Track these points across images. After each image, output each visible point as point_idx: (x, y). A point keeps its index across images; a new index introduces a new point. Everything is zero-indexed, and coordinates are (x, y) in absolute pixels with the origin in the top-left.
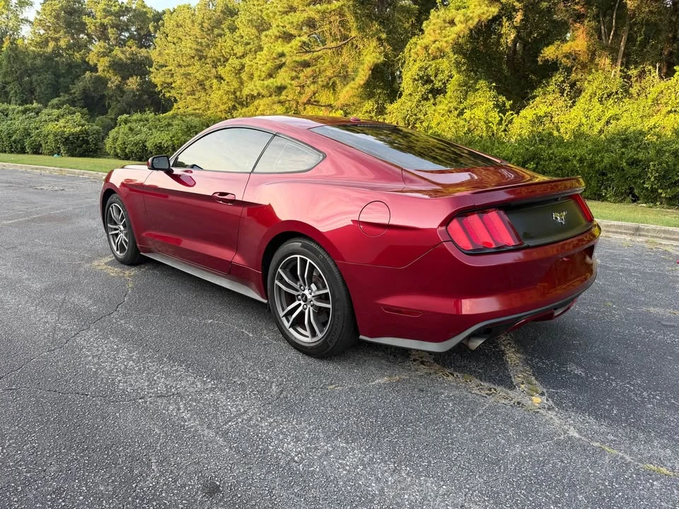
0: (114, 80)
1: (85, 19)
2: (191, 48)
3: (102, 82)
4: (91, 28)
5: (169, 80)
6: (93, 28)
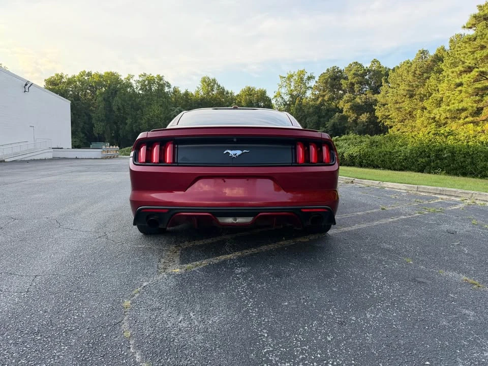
0: (353, 116)
1: (342, 81)
2: (404, 90)
3: (345, 118)
4: (344, 86)
5: (387, 114)
6: (346, 86)
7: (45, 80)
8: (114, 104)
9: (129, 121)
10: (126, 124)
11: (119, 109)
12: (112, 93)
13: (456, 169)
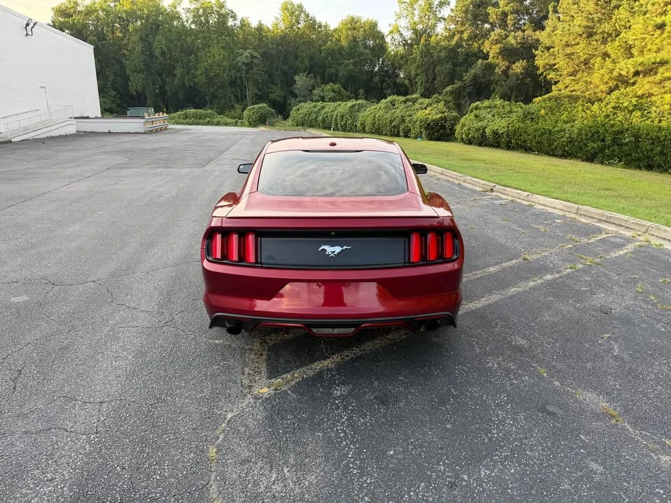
0: (502, 64)
1: (490, 10)
2: (579, 26)
3: (491, 67)
4: (493, 18)
5: (552, 62)
6: (494, 17)
7: (53, 9)
8: (155, 46)
9: (178, 72)
10: (175, 76)
11: (163, 54)
12: (151, 28)
13: (639, 160)
